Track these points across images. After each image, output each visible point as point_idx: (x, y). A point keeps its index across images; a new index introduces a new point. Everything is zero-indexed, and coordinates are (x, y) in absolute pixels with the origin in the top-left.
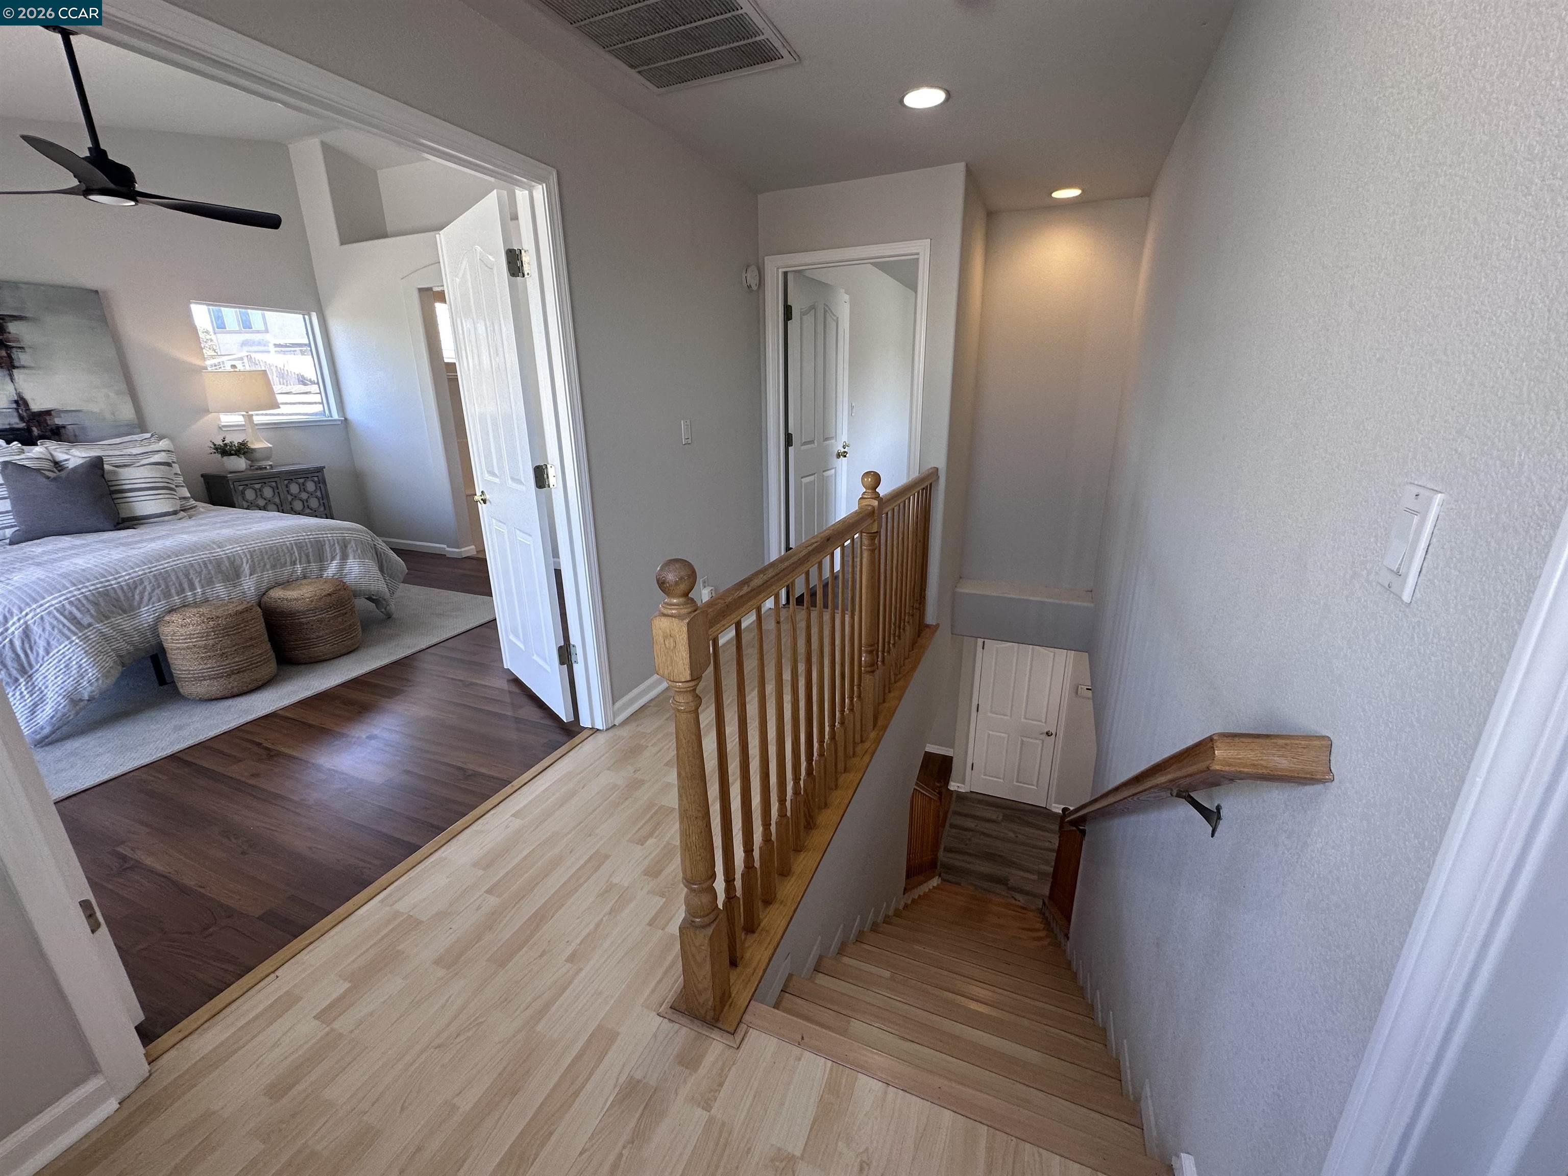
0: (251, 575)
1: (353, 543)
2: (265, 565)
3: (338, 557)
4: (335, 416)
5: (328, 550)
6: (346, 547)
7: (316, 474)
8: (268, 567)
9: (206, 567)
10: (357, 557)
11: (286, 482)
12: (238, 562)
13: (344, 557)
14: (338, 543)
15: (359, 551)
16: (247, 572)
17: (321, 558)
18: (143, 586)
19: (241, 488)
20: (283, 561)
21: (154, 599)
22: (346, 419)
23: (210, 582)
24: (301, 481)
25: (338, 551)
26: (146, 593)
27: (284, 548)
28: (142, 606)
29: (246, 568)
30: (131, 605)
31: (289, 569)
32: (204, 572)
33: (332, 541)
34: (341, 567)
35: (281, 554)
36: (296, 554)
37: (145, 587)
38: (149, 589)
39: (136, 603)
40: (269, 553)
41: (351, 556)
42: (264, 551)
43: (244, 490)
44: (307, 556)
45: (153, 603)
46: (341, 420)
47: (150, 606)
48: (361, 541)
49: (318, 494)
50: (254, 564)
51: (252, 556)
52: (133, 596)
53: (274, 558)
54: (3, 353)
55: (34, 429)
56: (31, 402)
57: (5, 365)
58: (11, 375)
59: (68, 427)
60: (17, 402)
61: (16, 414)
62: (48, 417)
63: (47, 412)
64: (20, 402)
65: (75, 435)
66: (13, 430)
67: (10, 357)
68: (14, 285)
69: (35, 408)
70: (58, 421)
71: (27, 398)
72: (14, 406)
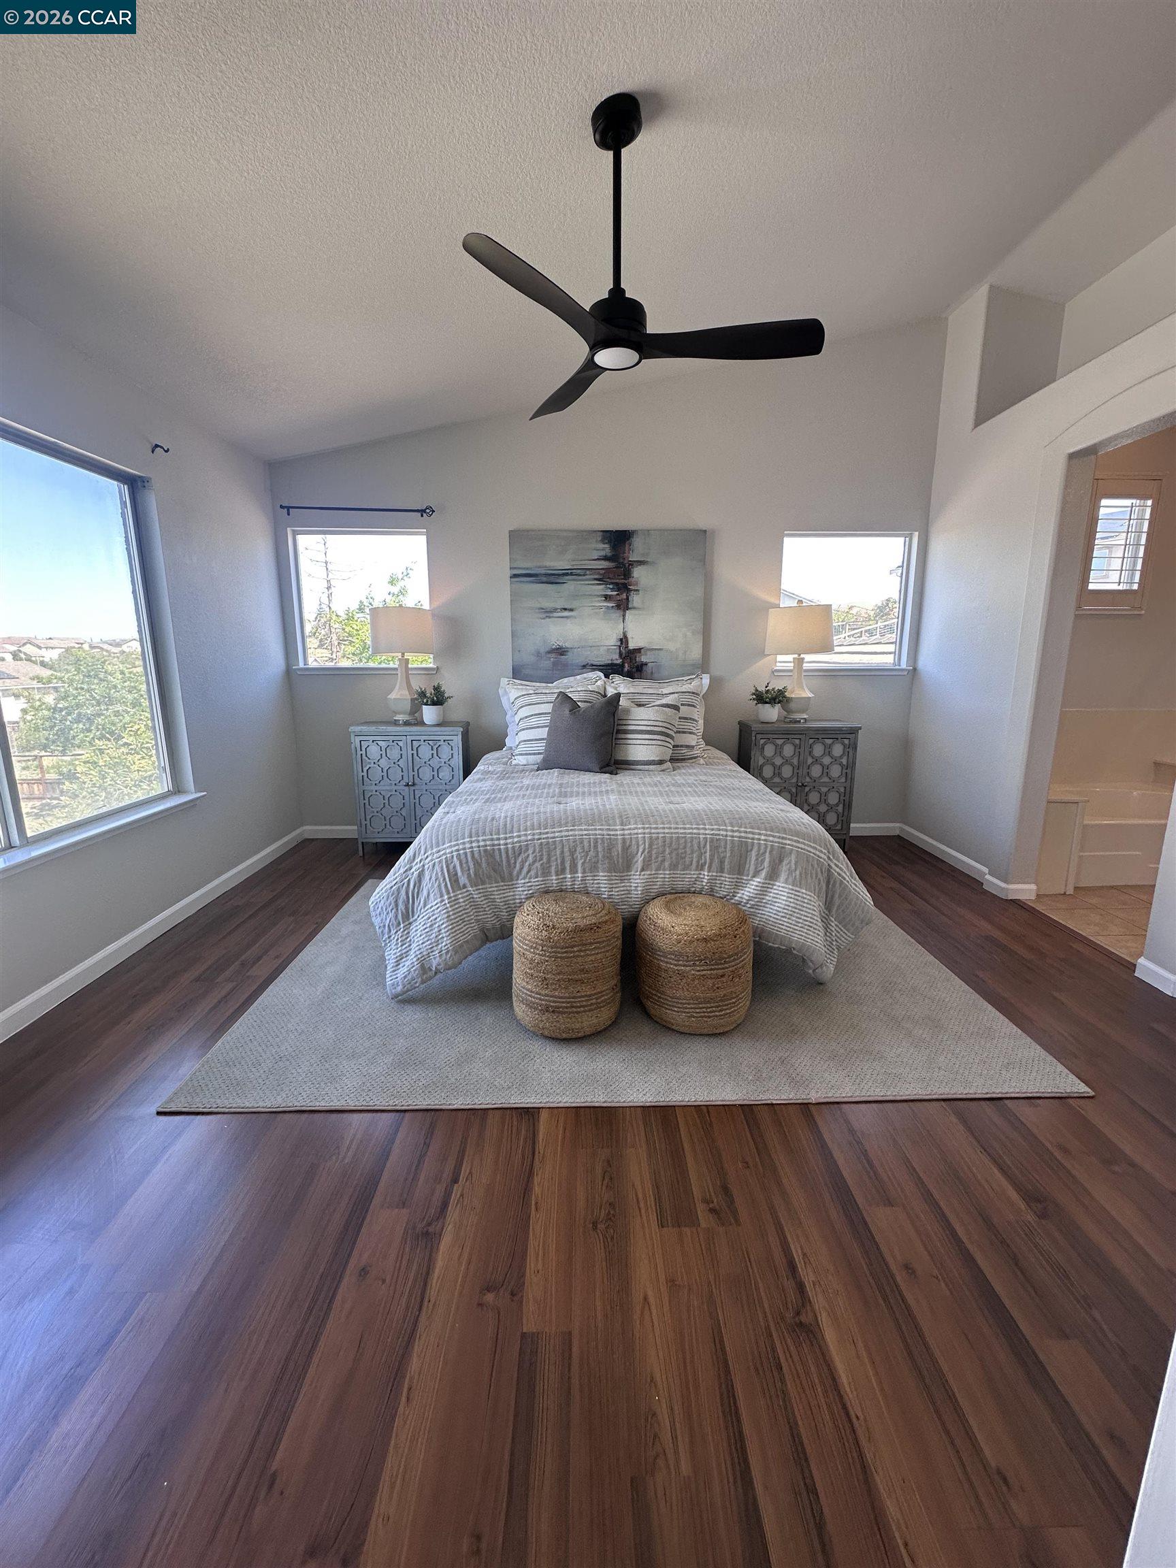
0: (643, 870)
1: (793, 857)
2: (663, 861)
3: (763, 874)
4: (904, 665)
5: (753, 858)
6: (781, 861)
7: (848, 736)
8: (667, 864)
9: (596, 847)
10: (790, 880)
11: (811, 741)
12: (634, 848)
13: (773, 875)
14: (771, 852)
15: (798, 872)
16: (639, 865)
17: (739, 869)
18: (526, 854)
19: (762, 742)
20: (687, 860)
21: (532, 873)
22: (915, 669)
23: (594, 868)
24: (829, 741)
25: (766, 864)
26: (527, 864)
27: (695, 842)
28: (520, 878)
29: (640, 859)
30: (511, 874)
31: (693, 873)
32: (592, 853)
33: (762, 847)
34: (764, 890)
35: (688, 851)
36: (708, 854)
37: (528, 855)
38: (531, 859)
39: (515, 873)
40: (674, 846)
41: (783, 877)
42: (668, 841)
43: (765, 744)
44: (722, 862)
45: (530, 878)
46: (909, 671)
47: (527, 880)
48: (808, 857)
49: (844, 761)
50: (650, 856)
51: (651, 845)
52: (515, 863)
53: (677, 854)
54: (624, 596)
55: (626, 665)
56: (630, 640)
57: (623, 606)
58: (624, 616)
59: (649, 664)
60: (621, 640)
61: (618, 651)
62: (638, 655)
63: (639, 650)
64: (624, 640)
65: (652, 673)
66: (612, 665)
67: (628, 599)
68: (647, 532)
69: (632, 646)
70: (644, 659)
71: (629, 636)
72: (619, 643)
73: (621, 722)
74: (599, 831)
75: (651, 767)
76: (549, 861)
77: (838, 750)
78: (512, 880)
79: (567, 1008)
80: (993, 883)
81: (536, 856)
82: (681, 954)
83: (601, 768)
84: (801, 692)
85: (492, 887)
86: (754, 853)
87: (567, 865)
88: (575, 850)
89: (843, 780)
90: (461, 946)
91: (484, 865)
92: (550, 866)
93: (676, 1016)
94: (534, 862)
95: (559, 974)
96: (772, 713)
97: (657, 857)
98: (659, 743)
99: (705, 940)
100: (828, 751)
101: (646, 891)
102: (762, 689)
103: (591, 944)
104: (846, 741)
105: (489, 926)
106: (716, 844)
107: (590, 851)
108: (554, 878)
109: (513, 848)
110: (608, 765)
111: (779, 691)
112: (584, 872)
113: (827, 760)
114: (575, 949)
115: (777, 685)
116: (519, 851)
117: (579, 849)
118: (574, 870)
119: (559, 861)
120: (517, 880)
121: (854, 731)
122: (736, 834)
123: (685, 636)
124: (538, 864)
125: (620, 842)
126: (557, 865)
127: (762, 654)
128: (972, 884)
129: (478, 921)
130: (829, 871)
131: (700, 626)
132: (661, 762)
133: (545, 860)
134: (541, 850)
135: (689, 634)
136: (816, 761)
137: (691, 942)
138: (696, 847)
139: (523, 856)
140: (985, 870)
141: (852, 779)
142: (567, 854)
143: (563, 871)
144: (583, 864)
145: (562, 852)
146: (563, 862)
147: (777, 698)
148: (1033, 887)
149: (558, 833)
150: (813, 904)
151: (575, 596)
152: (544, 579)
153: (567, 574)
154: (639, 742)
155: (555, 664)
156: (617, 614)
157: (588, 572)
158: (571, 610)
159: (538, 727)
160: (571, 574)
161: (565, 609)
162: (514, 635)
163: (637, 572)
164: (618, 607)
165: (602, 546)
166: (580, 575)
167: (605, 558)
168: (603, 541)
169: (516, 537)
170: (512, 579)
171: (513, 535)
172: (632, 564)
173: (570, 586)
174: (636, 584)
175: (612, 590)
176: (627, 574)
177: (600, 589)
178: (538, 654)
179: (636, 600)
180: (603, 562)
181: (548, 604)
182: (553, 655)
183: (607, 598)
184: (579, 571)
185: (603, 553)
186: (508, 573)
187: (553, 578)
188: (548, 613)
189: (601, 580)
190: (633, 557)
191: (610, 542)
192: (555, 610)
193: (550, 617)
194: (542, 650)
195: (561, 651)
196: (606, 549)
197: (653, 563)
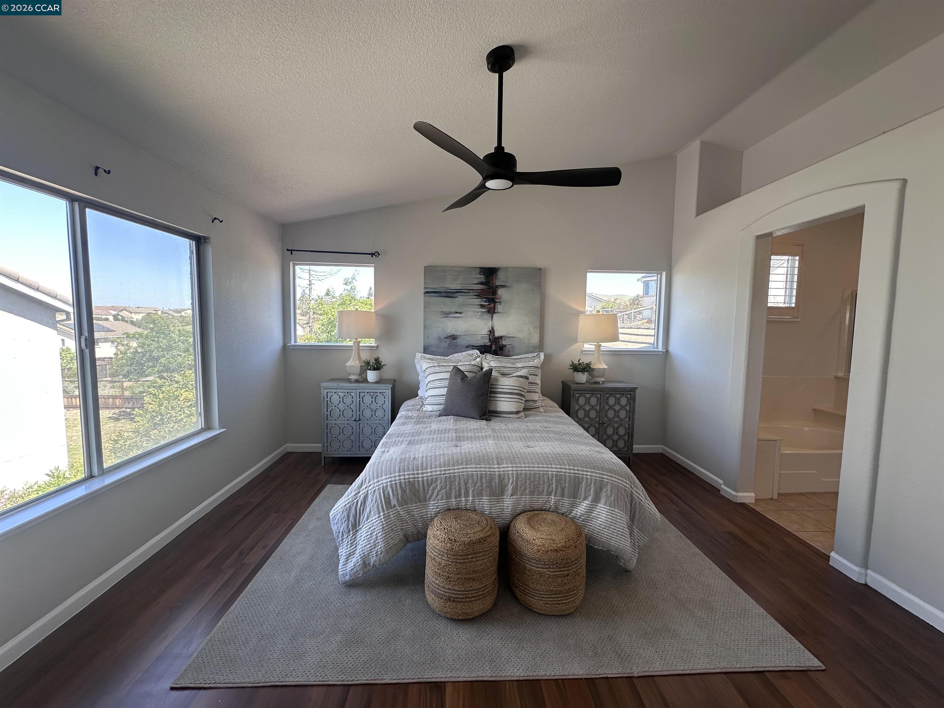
1: (609, 487)
2: (525, 489)
3: (590, 498)
4: (660, 348)
5: (584, 488)
6: (601, 490)
7: (630, 393)
8: (527, 491)
10: (608, 503)
11: (608, 395)
12: (506, 481)
13: (596, 500)
14: (595, 484)
15: (612, 498)
16: (510, 492)
17: (575, 495)
20: (541, 489)
21: (440, 497)
22: (667, 351)
23: (480, 494)
24: (618, 396)
25: (592, 492)
26: (436, 491)
29: (510, 488)
30: (425, 497)
31: (544, 498)
32: (479, 484)
33: (589, 480)
34: (591, 509)
35: (541, 482)
36: (554, 486)
37: (437, 485)
38: (439, 488)
39: (428, 497)
40: (532, 479)
41: (603, 501)
44: (563, 490)
45: (438, 500)
46: (663, 352)
47: (436, 502)
49: (628, 408)
50: (517, 486)
51: (517, 479)
52: (428, 490)
53: (534, 485)
54: (492, 305)
55: (493, 346)
56: (496, 331)
57: (492, 311)
58: (492, 317)
59: (507, 346)
60: (490, 331)
61: (488, 338)
62: (500, 340)
63: (501, 338)
64: (492, 331)
65: (509, 351)
66: (485, 346)
67: (494, 307)
68: (506, 269)
69: (497, 334)
70: (504, 343)
71: (495, 329)
72: (489, 333)
73: (492, 386)
74: (484, 468)
75: (511, 416)
76: (450, 489)
77: (624, 401)
78: (426, 501)
79: (463, 598)
80: (727, 490)
81: (442, 486)
82: (540, 560)
83: (480, 417)
84: (600, 365)
85: (413, 507)
86: (584, 485)
87: (463, 492)
88: (468, 482)
89: (627, 420)
90: (391, 548)
91: (408, 491)
92: (451, 493)
93: (537, 603)
94: (440, 490)
95: (458, 574)
96: (582, 378)
97: (521, 487)
98: (516, 400)
99: (556, 551)
100: (618, 401)
101: (514, 509)
102: (576, 362)
103: (480, 552)
104: (629, 396)
105: (409, 533)
106: (559, 478)
107: (477, 482)
108: (454, 500)
109: (427, 480)
110: (484, 414)
111: (587, 364)
112: (473, 496)
113: (617, 408)
114: (469, 557)
115: (585, 360)
116: (431, 482)
117: (470, 481)
118: (467, 495)
119: (457, 489)
120: (430, 501)
121: (633, 390)
122: (572, 471)
123: (529, 329)
124: (443, 491)
125: (497, 476)
126: (456, 491)
127: (576, 341)
128: (714, 491)
129: (402, 529)
130: (632, 495)
131: (538, 324)
132: (518, 413)
133: (448, 488)
134: (446, 482)
135: (531, 329)
136: (611, 408)
137: (547, 552)
138: (546, 481)
139: (434, 485)
140: (721, 482)
141: (633, 419)
142: (462, 484)
143: (460, 495)
144: (473, 491)
145: (460, 483)
146: (460, 490)
147: (585, 368)
148: (752, 494)
149: (458, 470)
150: (623, 518)
151: (463, 305)
152: (445, 295)
153: (458, 292)
154: (503, 399)
155: (449, 345)
156: (488, 316)
157: (471, 291)
158: (460, 313)
159: (440, 388)
160: (461, 292)
161: (457, 313)
162: (425, 327)
163: (500, 292)
164: (489, 312)
165: (479, 276)
166: (466, 293)
167: (481, 283)
168: (480, 274)
169: (429, 271)
170: (426, 295)
171: (426, 268)
172: (498, 287)
173: (460, 299)
174: (500, 299)
175: (485, 302)
176: (494, 293)
177: (478, 301)
178: (440, 339)
179: (499, 308)
180: (480, 285)
181: (447, 310)
182: (449, 340)
183: (482, 306)
184: (465, 290)
185: (480, 280)
186: (423, 291)
187: (450, 294)
188: (447, 314)
189: (478, 296)
190: (498, 283)
191: (484, 274)
192: (450, 313)
193: (447, 317)
194: (443, 336)
195: (453, 337)
196: (482, 278)
197: (510, 286)
